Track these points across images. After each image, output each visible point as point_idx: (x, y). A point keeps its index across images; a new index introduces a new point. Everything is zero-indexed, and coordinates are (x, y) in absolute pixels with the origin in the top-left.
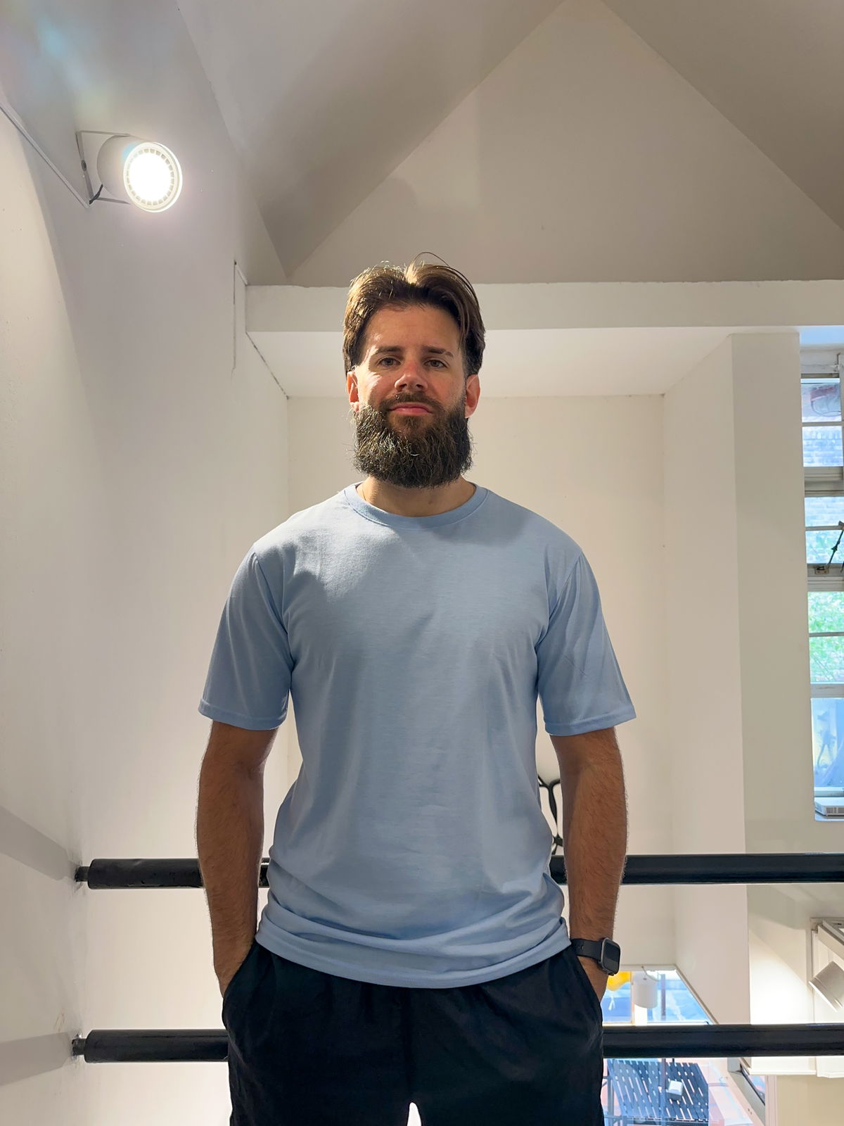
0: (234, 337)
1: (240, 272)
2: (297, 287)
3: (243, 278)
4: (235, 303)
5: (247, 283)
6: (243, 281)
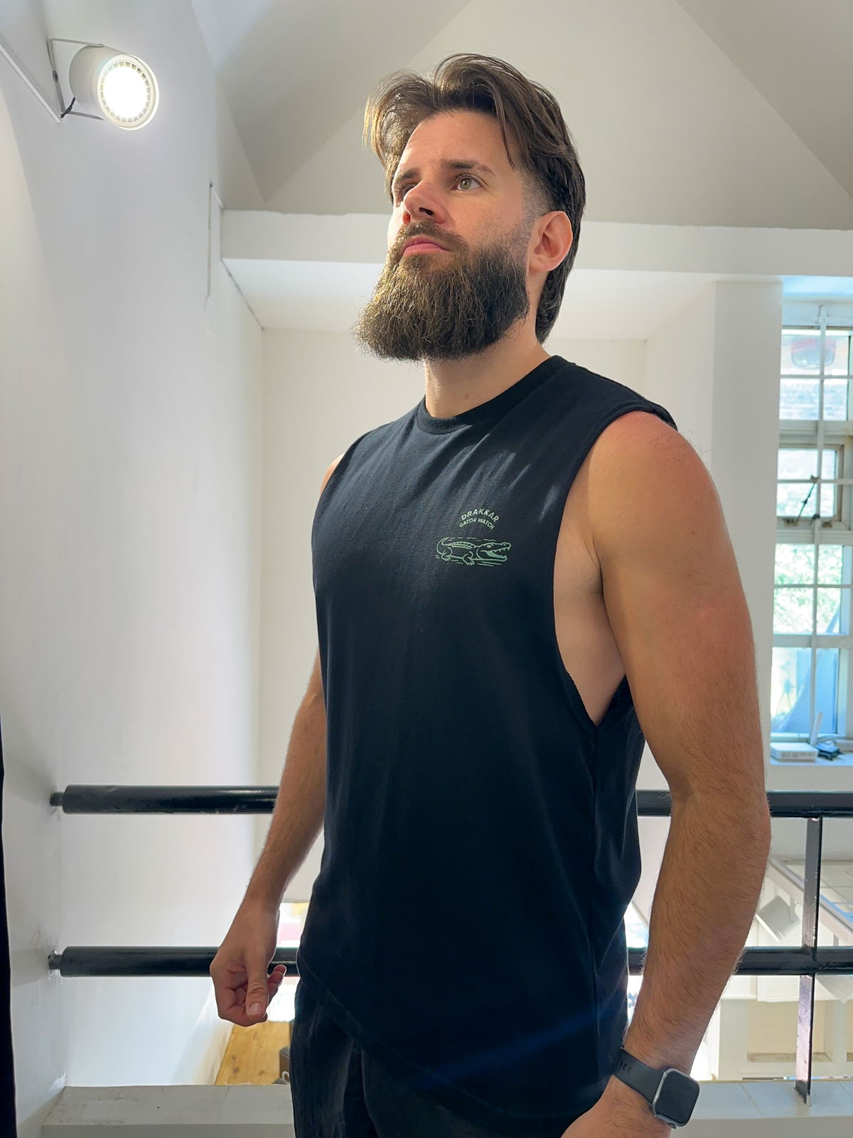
0: (209, 265)
1: (217, 196)
2: (275, 214)
3: (219, 201)
4: (209, 228)
5: (222, 207)
6: (219, 205)
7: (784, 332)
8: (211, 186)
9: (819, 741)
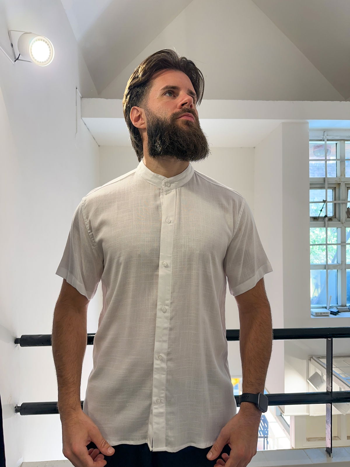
0: (76, 120)
1: (79, 93)
2: (103, 99)
3: (80, 95)
4: (76, 105)
5: (81, 97)
6: (80, 96)
7: (310, 142)
8: (77, 88)
9: (331, 307)
